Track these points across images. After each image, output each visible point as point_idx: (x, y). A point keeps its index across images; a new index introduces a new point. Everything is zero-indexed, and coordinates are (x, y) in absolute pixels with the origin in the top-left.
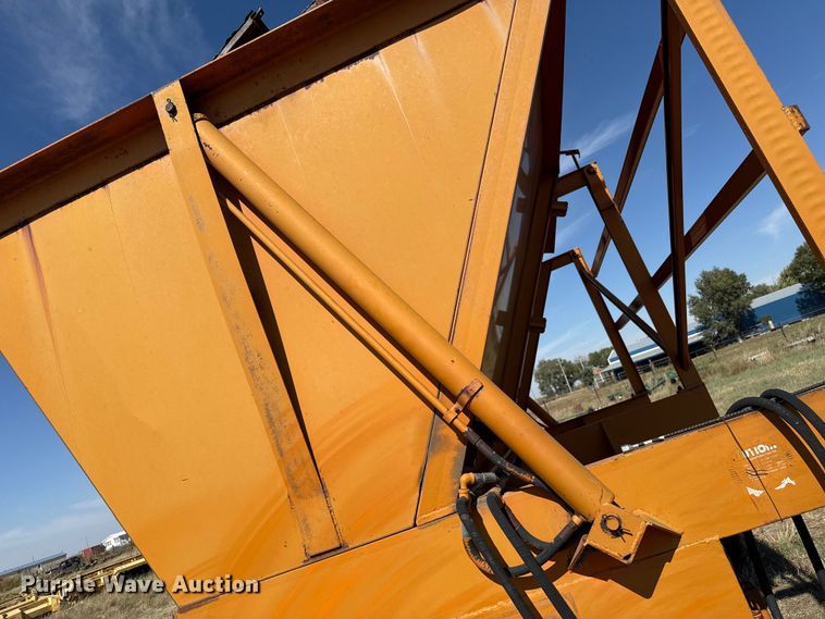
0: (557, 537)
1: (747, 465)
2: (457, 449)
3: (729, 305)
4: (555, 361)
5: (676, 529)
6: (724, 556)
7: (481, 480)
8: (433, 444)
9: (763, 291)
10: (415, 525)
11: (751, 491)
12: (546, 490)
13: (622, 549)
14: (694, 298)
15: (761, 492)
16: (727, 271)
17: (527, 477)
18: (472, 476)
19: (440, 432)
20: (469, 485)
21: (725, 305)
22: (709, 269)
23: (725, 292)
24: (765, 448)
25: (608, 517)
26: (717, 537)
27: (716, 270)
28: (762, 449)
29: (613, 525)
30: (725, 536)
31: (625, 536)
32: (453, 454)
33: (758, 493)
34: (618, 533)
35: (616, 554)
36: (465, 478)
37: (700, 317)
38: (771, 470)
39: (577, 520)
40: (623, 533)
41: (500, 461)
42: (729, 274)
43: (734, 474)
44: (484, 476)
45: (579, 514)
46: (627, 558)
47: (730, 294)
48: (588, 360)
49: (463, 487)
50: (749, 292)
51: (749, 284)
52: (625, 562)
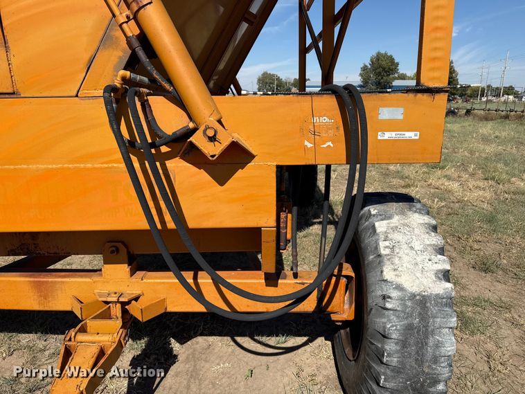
0: (175, 132)
1: (311, 127)
2: (124, 51)
3: (382, 78)
4: (273, 75)
5: (254, 152)
6: (274, 175)
7: (135, 79)
8: (105, 40)
9: (403, 77)
10: (77, 96)
11: (306, 143)
12: (178, 100)
13: (211, 150)
14: (366, 66)
15: (312, 145)
16: (391, 56)
17: (167, 86)
18: (128, 73)
19: (113, 33)
20: (124, 79)
21: (380, 77)
22: (383, 52)
23: (384, 69)
24: (327, 120)
25: (209, 128)
26: (275, 164)
27: (386, 54)
28: (325, 120)
29: (210, 133)
30: (280, 164)
31: (216, 143)
32: (120, 53)
33: (309, 145)
34: (212, 139)
35: (206, 152)
36: (122, 72)
37: (364, 79)
38: (323, 135)
39: (191, 125)
40: (215, 140)
41: (150, 68)
42: (391, 59)
43: (302, 130)
44: (138, 77)
45: (194, 122)
46: (213, 156)
47: (386, 72)
48: (292, 81)
49: (119, 78)
50: (396, 75)
51: (398, 70)
52: (211, 158)
